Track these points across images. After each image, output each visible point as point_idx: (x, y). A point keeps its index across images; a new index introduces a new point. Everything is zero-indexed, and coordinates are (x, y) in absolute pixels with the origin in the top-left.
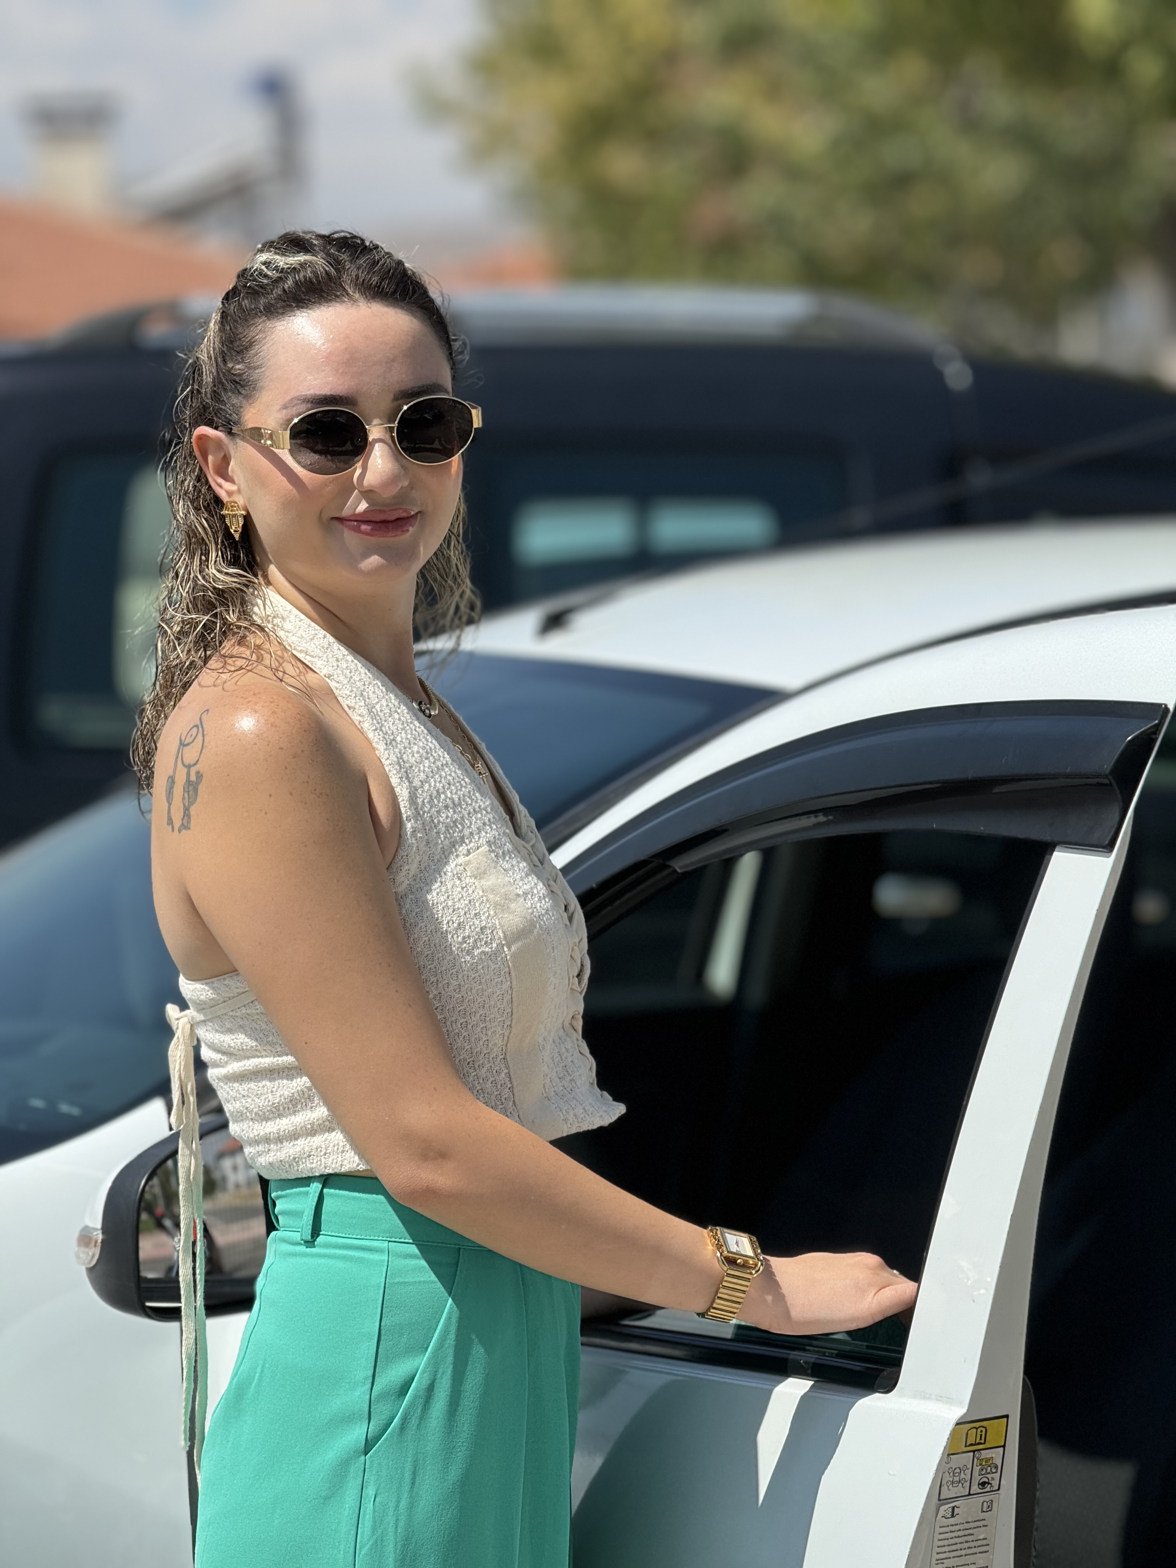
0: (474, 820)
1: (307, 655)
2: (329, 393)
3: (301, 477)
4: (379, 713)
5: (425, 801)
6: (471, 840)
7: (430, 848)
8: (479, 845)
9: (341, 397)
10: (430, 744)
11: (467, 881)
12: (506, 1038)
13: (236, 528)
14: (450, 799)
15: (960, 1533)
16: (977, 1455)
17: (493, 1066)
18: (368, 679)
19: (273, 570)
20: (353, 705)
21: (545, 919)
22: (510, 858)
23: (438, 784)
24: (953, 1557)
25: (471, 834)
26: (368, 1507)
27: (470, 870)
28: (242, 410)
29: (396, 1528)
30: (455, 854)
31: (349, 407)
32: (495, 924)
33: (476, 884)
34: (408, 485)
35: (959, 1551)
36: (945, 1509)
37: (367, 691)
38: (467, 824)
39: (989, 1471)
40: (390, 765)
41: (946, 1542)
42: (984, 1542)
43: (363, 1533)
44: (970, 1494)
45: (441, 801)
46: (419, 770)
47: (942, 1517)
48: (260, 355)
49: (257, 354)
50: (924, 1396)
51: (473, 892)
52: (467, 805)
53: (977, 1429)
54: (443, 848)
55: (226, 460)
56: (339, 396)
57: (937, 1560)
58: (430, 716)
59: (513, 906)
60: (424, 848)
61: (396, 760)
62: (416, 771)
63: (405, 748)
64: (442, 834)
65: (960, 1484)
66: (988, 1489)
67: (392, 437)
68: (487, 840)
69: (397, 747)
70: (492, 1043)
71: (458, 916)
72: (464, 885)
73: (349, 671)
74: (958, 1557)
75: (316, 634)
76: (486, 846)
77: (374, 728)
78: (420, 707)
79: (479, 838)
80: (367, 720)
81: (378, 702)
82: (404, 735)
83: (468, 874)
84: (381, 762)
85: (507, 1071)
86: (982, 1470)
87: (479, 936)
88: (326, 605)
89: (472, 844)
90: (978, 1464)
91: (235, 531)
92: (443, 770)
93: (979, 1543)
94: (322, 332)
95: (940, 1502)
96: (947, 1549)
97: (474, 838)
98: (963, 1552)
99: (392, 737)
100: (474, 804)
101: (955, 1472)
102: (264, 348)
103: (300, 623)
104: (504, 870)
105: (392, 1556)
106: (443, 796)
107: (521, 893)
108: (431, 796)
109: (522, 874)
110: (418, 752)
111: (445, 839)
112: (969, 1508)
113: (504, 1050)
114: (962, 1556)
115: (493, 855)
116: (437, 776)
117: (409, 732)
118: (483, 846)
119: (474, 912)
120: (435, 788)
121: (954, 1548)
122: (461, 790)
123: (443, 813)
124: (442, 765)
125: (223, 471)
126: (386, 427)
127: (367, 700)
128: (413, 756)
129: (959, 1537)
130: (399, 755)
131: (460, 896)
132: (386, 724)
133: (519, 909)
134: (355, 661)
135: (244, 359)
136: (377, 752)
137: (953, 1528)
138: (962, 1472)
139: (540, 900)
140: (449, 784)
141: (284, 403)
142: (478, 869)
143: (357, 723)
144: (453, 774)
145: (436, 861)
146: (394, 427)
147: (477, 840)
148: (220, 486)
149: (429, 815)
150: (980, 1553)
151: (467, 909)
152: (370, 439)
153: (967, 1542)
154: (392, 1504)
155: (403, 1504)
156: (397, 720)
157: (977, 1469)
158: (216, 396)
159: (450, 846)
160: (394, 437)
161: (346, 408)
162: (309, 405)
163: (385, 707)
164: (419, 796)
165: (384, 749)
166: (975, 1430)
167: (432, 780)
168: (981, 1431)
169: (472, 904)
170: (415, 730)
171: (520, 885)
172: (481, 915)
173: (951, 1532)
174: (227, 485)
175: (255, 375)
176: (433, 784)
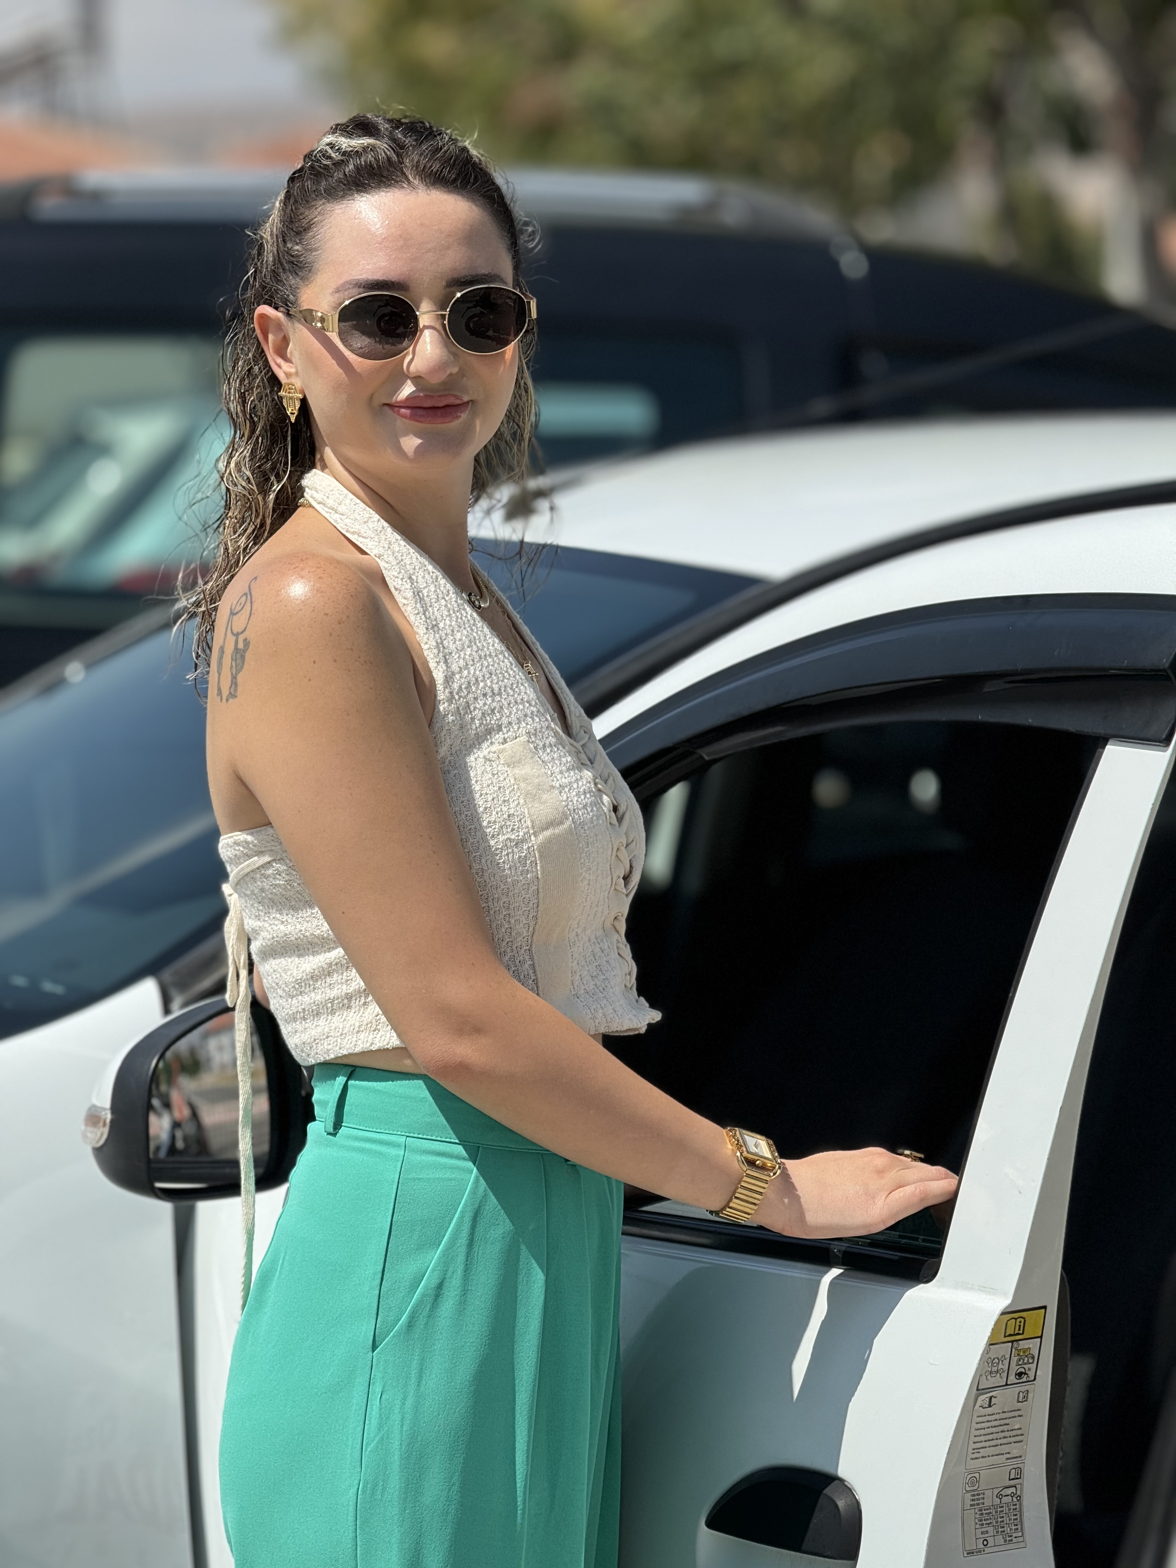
0: (515, 711)
1: (359, 536)
2: (381, 278)
3: (350, 360)
4: (425, 598)
5: (463, 687)
6: (509, 730)
7: (462, 732)
8: (518, 735)
9: (393, 283)
10: (475, 634)
11: (500, 768)
12: (531, 929)
13: (292, 411)
14: (489, 688)
15: (996, 1423)
16: (1015, 1345)
17: (516, 955)
18: (419, 564)
19: (329, 453)
20: (398, 587)
21: (580, 813)
22: (551, 751)
23: (477, 672)
24: (989, 1447)
25: (510, 723)
26: (375, 1403)
27: (503, 758)
28: (299, 291)
29: (402, 1425)
30: (490, 741)
31: (400, 292)
32: (524, 813)
33: (508, 772)
34: (458, 372)
35: (995, 1441)
36: (983, 1399)
37: (416, 575)
38: (506, 714)
39: (1026, 1361)
40: (429, 649)
41: (982, 1432)
42: (1019, 1432)
43: (370, 1428)
44: (1007, 1385)
45: (480, 688)
46: (459, 657)
47: (980, 1406)
48: (317, 237)
49: (315, 237)
50: (967, 1287)
51: (505, 779)
52: (508, 696)
53: (1016, 1319)
54: (478, 734)
55: (285, 341)
56: (391, 281)
57: (974, 1449)
58: (480, 607)
59: (545, 796)
60: (456, 732)
61: (435, 644)
62: (455, 657)
63: (446, 634)
64: (478, 720)
65: (998, 1375)
66: (1024, 1379)
67: (444, 326)
68: (527, 731)
69: (438, 633)
70: (515, 931)
71: (486, 801)
72: (496, 772)
73: (401, 554)
74: (993, 1446)
75: (370, 517)
76: (525, 737)
77: (416, 612)
78: (470, 599)
79: (519, 728)
80: (410, 603)
81: (426, 587)
82: (448, 622)
83: (502, 762)
84: (420, 646)
85: (532, 963)
86: (1020, 1360)
87: (506, 823)
88: (379, 492)
89: (510, 733)
90: (1016, 1355)
91: (292, 414)
92: (485, 659)
93: (1014, 1433)
94: (379, 217)
95: (978, 1392)
96: (983, 1438)
97: (513, 728)
98: (999, 1442)
99: (434, 623)
100: (516, 696)
101: (994, 1362)
102: (321, 230)
103: (354, 507)
104: (543, 762)
105: (397, 1453)
106: (482, 684)
107: (558, 786)
108: (469, 683)
109: (564, 768)
110: (460, 640)
111: (480, 726)
112: (1005, 1398)
113: (530, 942)
114: (997, 1445)
115: (532, 746)
116: (478, 665)
117: (454, 619)
118: (522, 736)
119: (502, 799)
120: (474, 675)
121: (990, 1437)
122: (503, 681)
123: (481, 700)
124: (485, 655)
125: (282, 352)
126: (437, 315)
127: (415, 584)
128: (455, 643)
129: (995, 1427)
130: (439, 641)
131: (490, 782)
132: (430, 609)
133: (551, 801)
134: (408, 546)
135: (303, 241)
136: (417, 636)
137: (990, 1418)
138: (1001, 1362)
139: (578, 795)
140: (491, 674)
141: (336, 287)
142: (512, 757)
143: (401, 605)
144: (496, 665)
145: (468, 746)
146: (445, 315)
147: (516, 730)
148: (279, 366)
149: (465, 700)
150: (1015, 1442)
151: (495, 795)
152: (421, 326)
153: (1002, 1432)
154: (398, 1403)
155: (410, 1401)
156: (443, 607)
157: (1015, 1359)
158: (275, 274)
159: (485, 733)
160: (445, 324)
161: (397, 294)
162: (361, 290)
163: (432, 593)
164: (456, 681)
165: (424, 634)
166: (1014, 1320)
167: (472, 668)
168: (1020, 1322)
169: (502, 791)
170: (461, 618)
171: (558, 778)
172: (511, 803)
173: (988, 1421)
174: (285, 366)
175: (311, 258)
176: (472, 672)
